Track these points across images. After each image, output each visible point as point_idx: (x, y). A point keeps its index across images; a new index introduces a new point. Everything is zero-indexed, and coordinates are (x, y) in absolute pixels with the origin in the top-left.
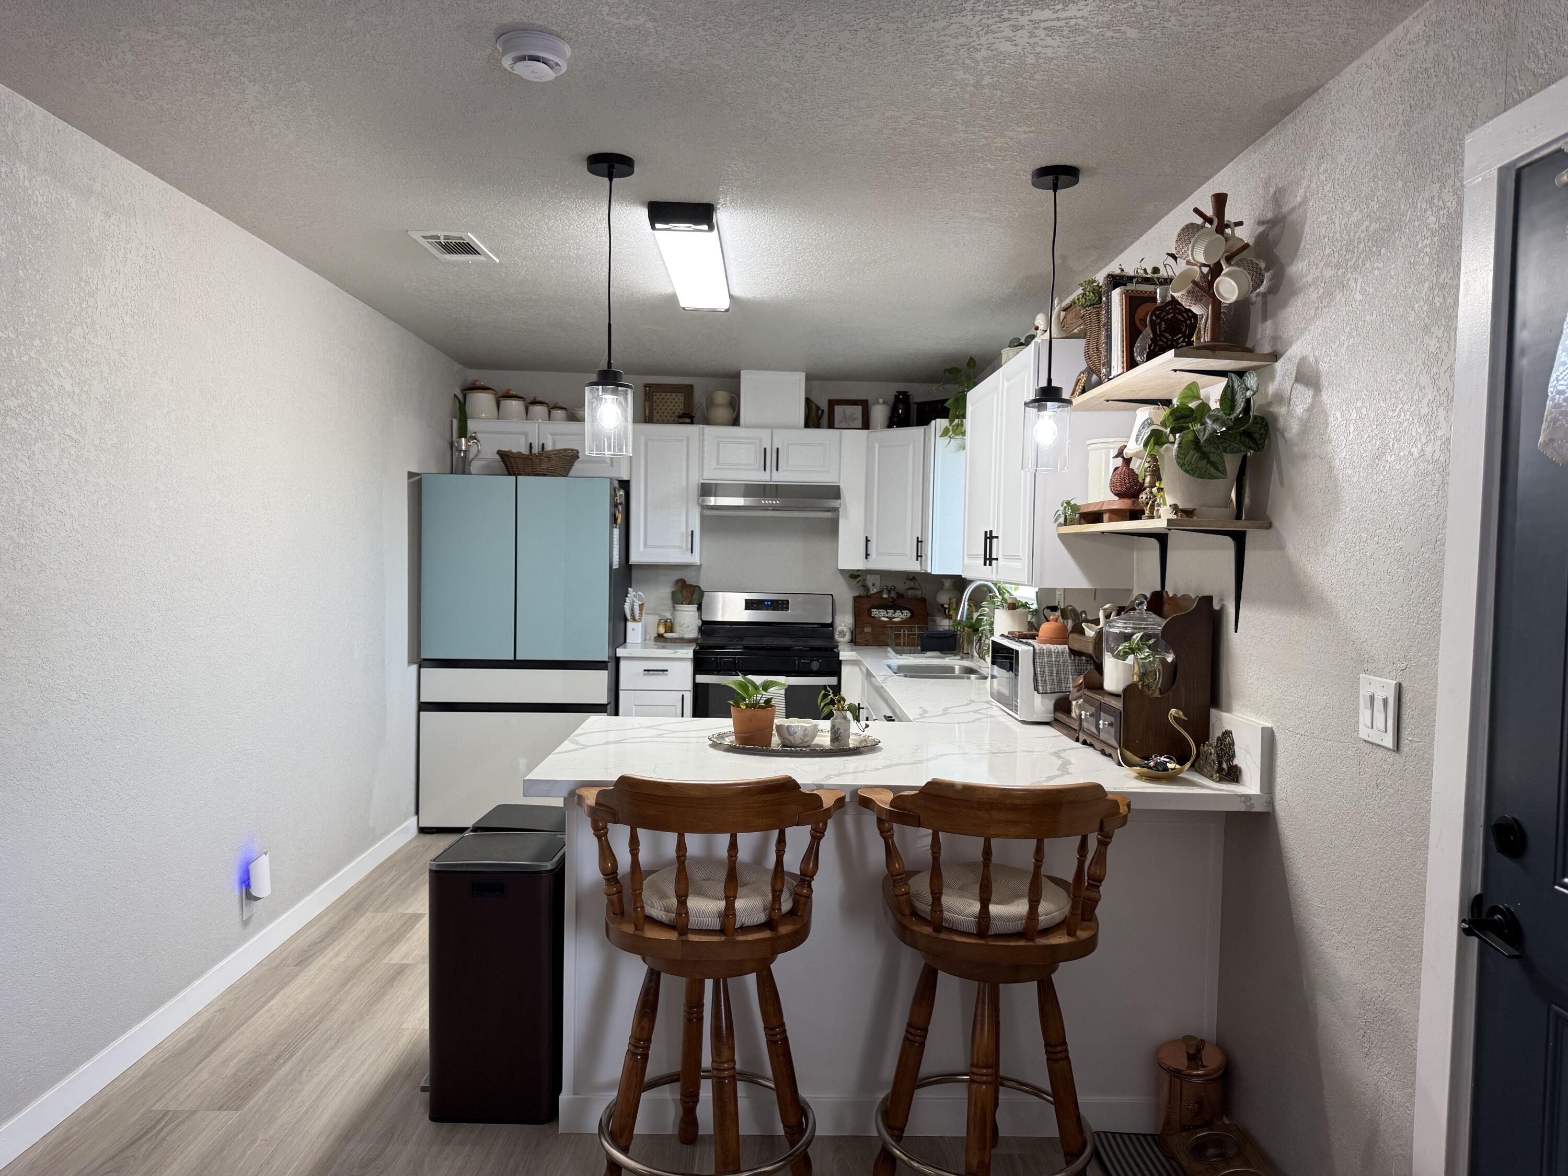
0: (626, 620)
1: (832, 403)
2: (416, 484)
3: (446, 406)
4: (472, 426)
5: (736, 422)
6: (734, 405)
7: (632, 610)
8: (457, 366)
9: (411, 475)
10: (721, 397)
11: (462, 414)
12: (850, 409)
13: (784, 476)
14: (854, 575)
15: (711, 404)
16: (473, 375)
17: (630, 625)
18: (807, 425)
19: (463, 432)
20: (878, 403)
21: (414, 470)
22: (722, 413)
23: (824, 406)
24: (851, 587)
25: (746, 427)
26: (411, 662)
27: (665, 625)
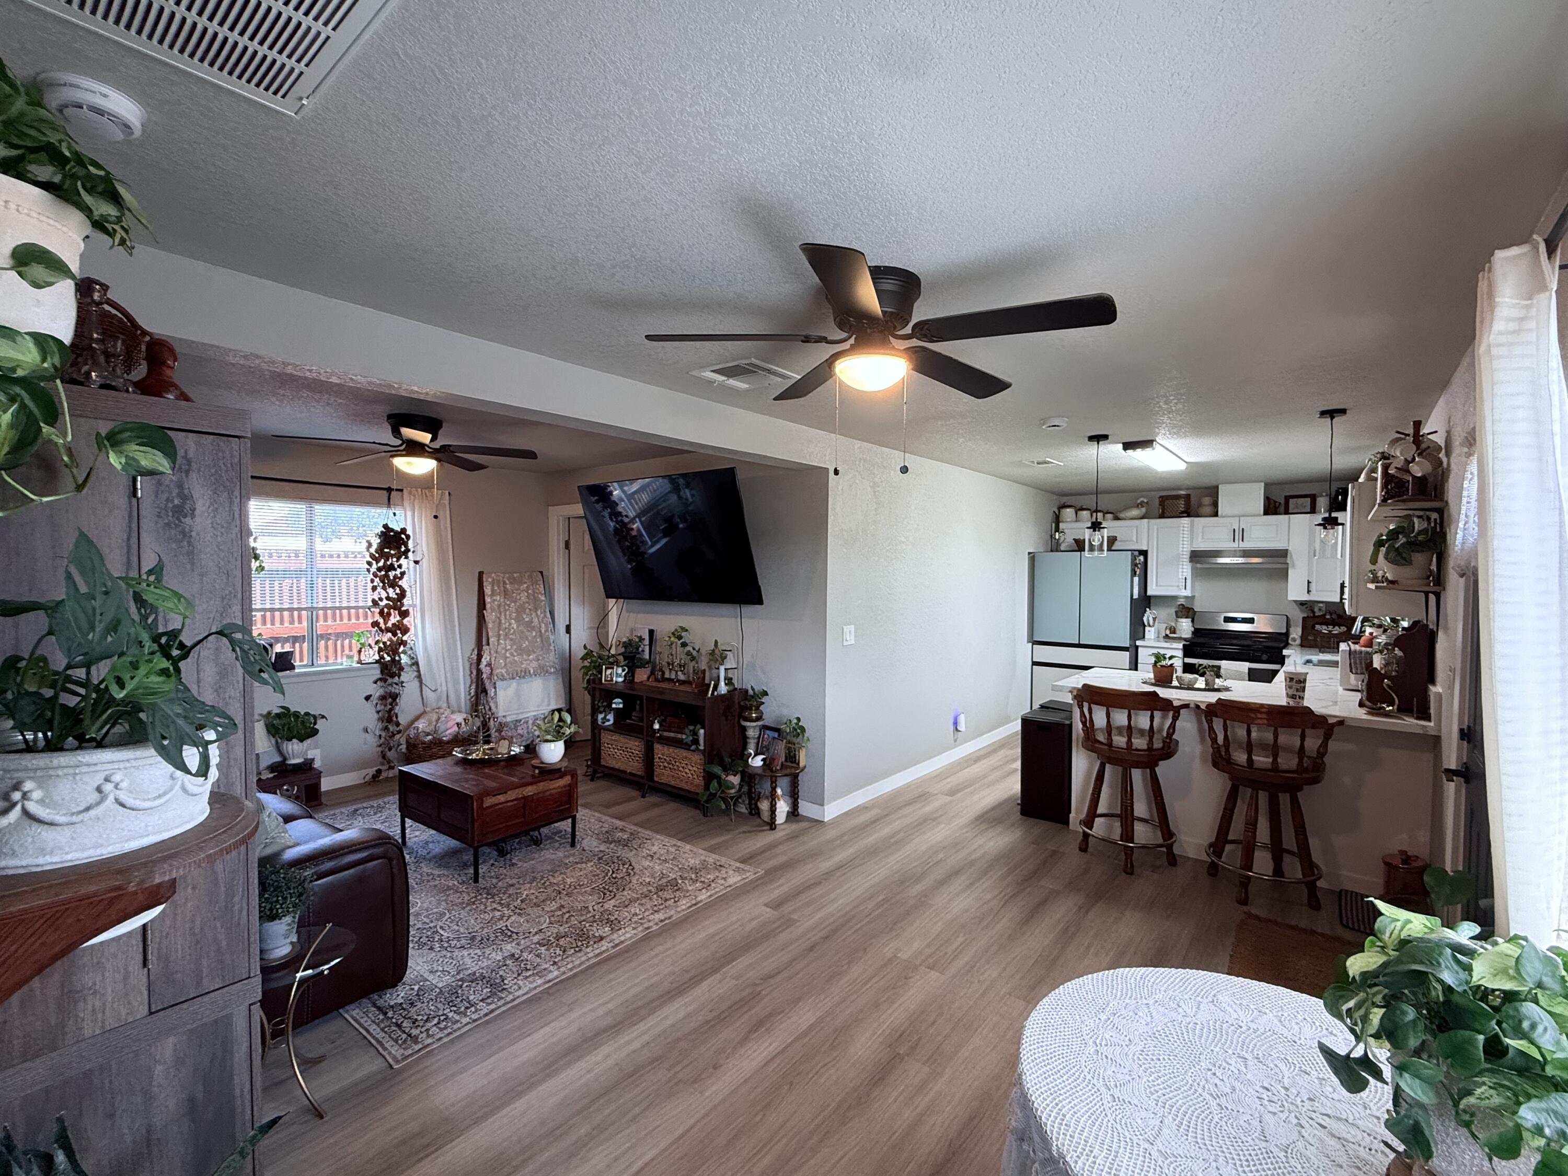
0: (1144, 626)
1: (1287, 498)
2: (1032, 557)
3: (1050, 517)
4: (1062, 526)
5: (1216, 514)
6: (1215, 504)
7: (1148, 620)
8: (1055, 497)
9: (1029, 553)
10: (1207, 500)
11: (1057, 520)
12: (1301, 501)
13: (1248, 545)
14: (1302, 604)
15: (1200, 505)
16: (1064, 500)
17: (1147, 629)
18: (1266, 512)
19: (1057, 530)
20: (1322, 496)
21: (1031, 551)
22: (1208, 510)
23: (1282, 501)
24: (1302, 611)
25: (1222, 517)
26: (1028, 642)
27: (1170, 629)
